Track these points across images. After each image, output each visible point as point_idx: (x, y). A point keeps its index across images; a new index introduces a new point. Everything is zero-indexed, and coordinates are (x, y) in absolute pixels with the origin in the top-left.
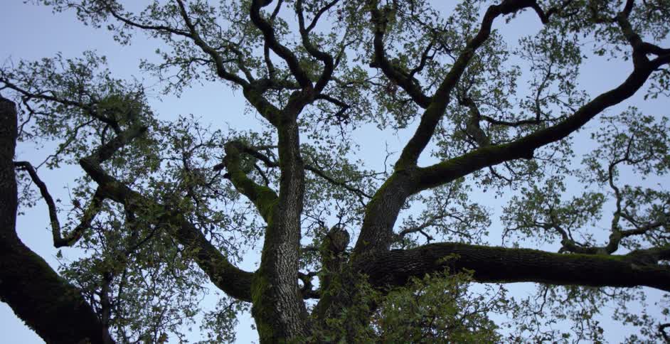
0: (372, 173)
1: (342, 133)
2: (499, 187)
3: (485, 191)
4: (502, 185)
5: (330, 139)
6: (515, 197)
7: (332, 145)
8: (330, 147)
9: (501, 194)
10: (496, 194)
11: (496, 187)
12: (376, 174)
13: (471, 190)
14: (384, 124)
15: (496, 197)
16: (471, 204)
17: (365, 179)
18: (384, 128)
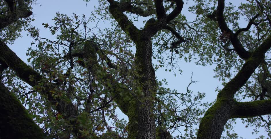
0: (174, 92)
1: (172, 58)
2: (256, 126)
3: (246, 127)
4: (259, 125)
5: (161, 60)
6: (262, 136)
7: (161, 65)
8: (160, 66)
9: (257, 132)
10: (254, 131)
11: (255, 126)
12: (177, 94)
13: (235, 123)
14: (190, 59)
15: (253, 133)
16: (233, 133)
17: (168, 95)
18: (190, 61)
